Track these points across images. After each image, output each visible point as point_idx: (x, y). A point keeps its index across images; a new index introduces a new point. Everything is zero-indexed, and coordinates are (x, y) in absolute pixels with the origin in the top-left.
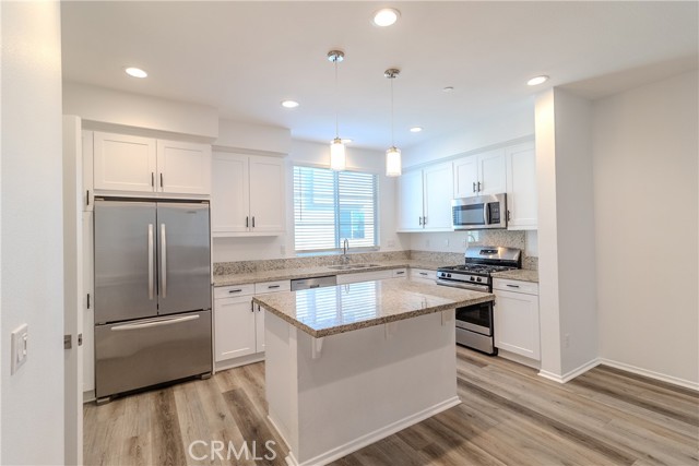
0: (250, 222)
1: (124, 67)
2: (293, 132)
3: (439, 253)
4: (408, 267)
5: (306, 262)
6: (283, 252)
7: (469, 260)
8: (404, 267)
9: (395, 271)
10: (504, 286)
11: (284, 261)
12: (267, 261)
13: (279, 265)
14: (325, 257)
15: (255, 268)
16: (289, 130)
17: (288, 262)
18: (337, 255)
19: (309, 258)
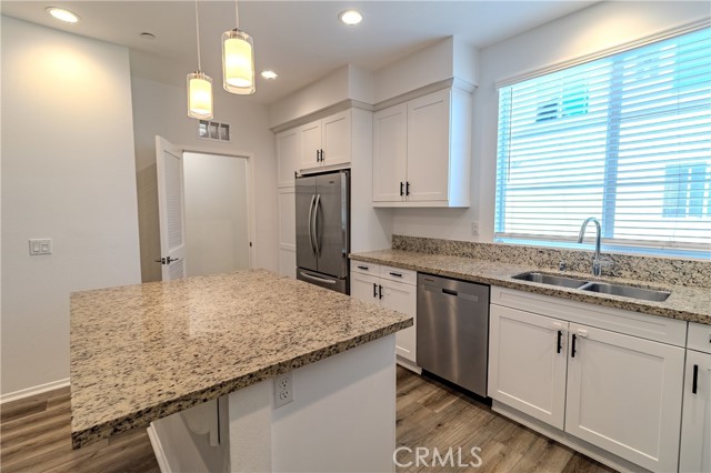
6: (475, 233)
11: (473, 246)
12: (451, 242)
13: (466, 250)
14: (550, 252)
15: (436, 249)
16: (451, 38)
17: (478, 249)
18: (584, 253)
19: (516, 248)
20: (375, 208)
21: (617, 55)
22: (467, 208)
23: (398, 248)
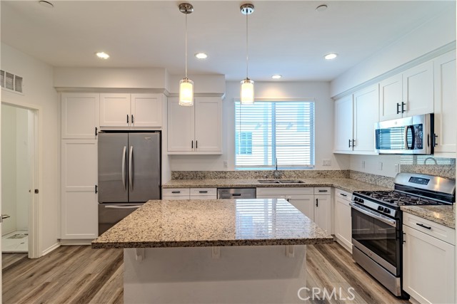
0: (194, 145)
1: (96, 53)
2: (227, 77)
3: (373, 175)
4: (332, 186)
5: (244, 174)
6: (226, 166)
7: (397, 186)
8: (327, 186)
9: (317, 189)
10: (414, 224)
11: (226, 172)
12: (213, 172)
13: (222, 175)
14: (259, 172)
15: (204, 176)
16: (223, 75)
17: (228, 174)
18: (271, 171)
19: (246, 172)
20: (168, 155)
21: (274, 102)
22: (220, 155)
23: (177, 178)
